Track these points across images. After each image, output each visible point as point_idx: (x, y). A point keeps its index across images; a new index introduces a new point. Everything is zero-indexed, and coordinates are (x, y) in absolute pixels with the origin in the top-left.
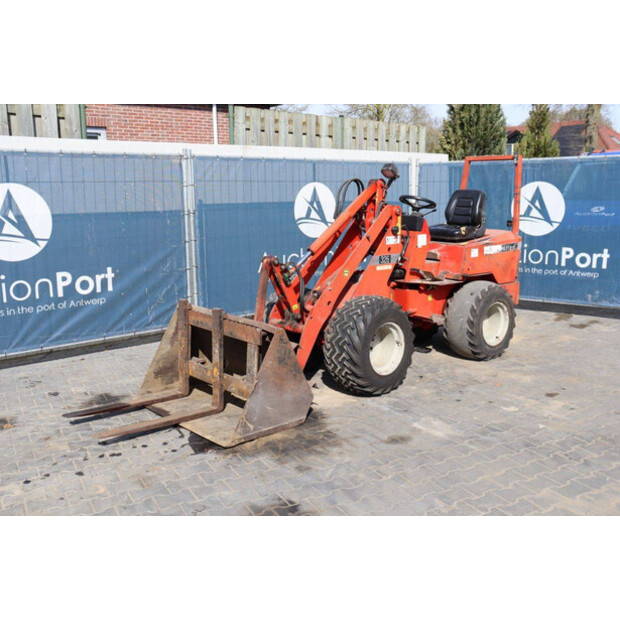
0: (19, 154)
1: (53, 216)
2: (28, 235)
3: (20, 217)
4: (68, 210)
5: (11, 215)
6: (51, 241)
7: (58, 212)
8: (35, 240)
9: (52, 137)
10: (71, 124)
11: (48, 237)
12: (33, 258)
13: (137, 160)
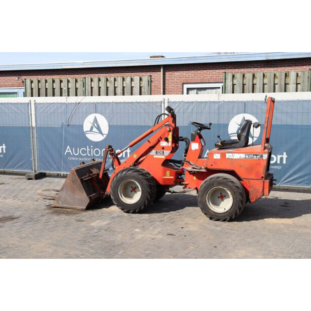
0: (99, 103)
1: (109, 126)
2: (101, 132)
3: (98, 126)
4: (115, 124)
5: (96, 125)
6: (108, 135)
7: (111, 124)
8: (102, 134)
9: (137, 95)
10: (145, 89)
11: (107, 133)
12: (102, 141)
13: (141, 104)
